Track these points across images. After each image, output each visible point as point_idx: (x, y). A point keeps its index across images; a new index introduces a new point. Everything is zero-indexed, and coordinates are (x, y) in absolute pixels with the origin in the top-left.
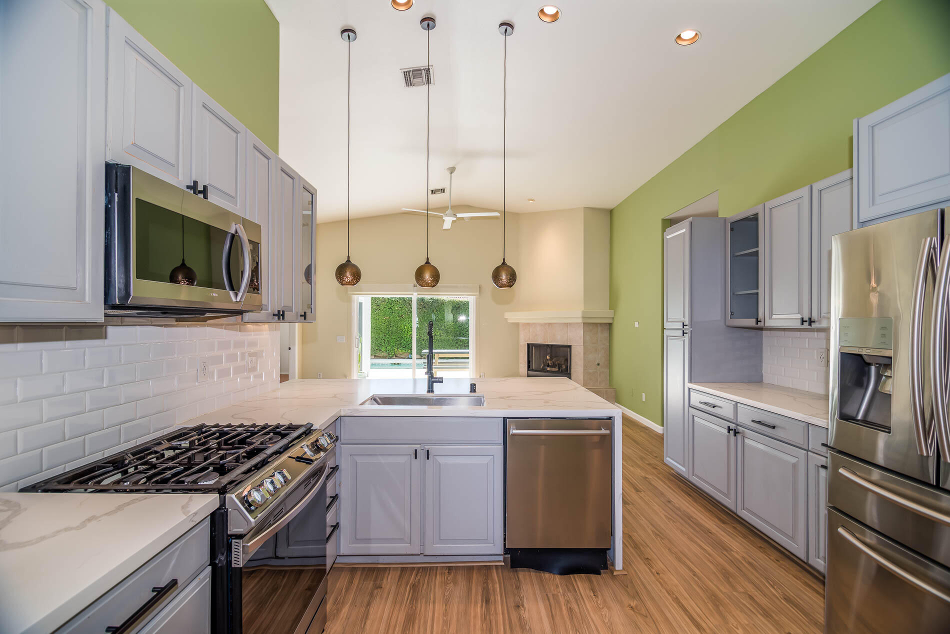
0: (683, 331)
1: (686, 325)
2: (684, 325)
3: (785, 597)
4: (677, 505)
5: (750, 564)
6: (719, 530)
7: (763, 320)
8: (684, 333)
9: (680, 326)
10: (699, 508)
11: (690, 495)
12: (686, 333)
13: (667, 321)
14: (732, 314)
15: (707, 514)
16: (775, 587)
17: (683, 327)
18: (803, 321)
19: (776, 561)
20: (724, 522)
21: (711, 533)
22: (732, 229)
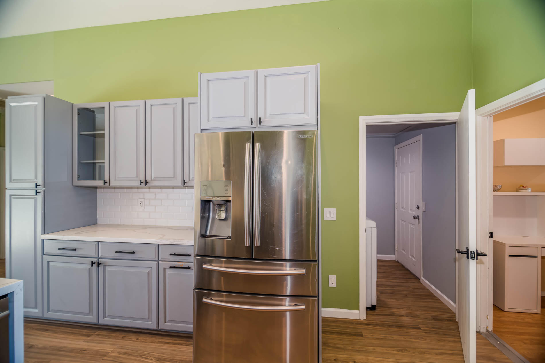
0: (36, 190)
1: (39, 186)
2: (37, 186)
3: (157, 359)
4: (40, 346)
5: (125, 353)
6: (88, 344)
7: (108, 182)
8: (37, 192)
9: (34, 186)
10: (62, 336)
11: (47, 330)
12: (39, 192)
13: (11, 181)
14: (79, 177)
15: (71, 337)
16: (148, 357)
17: (37, 188)
18: (141, 182)
19: (137, 340)
20: (88, 336)
21: (85, 350)
22: (79, 114)
